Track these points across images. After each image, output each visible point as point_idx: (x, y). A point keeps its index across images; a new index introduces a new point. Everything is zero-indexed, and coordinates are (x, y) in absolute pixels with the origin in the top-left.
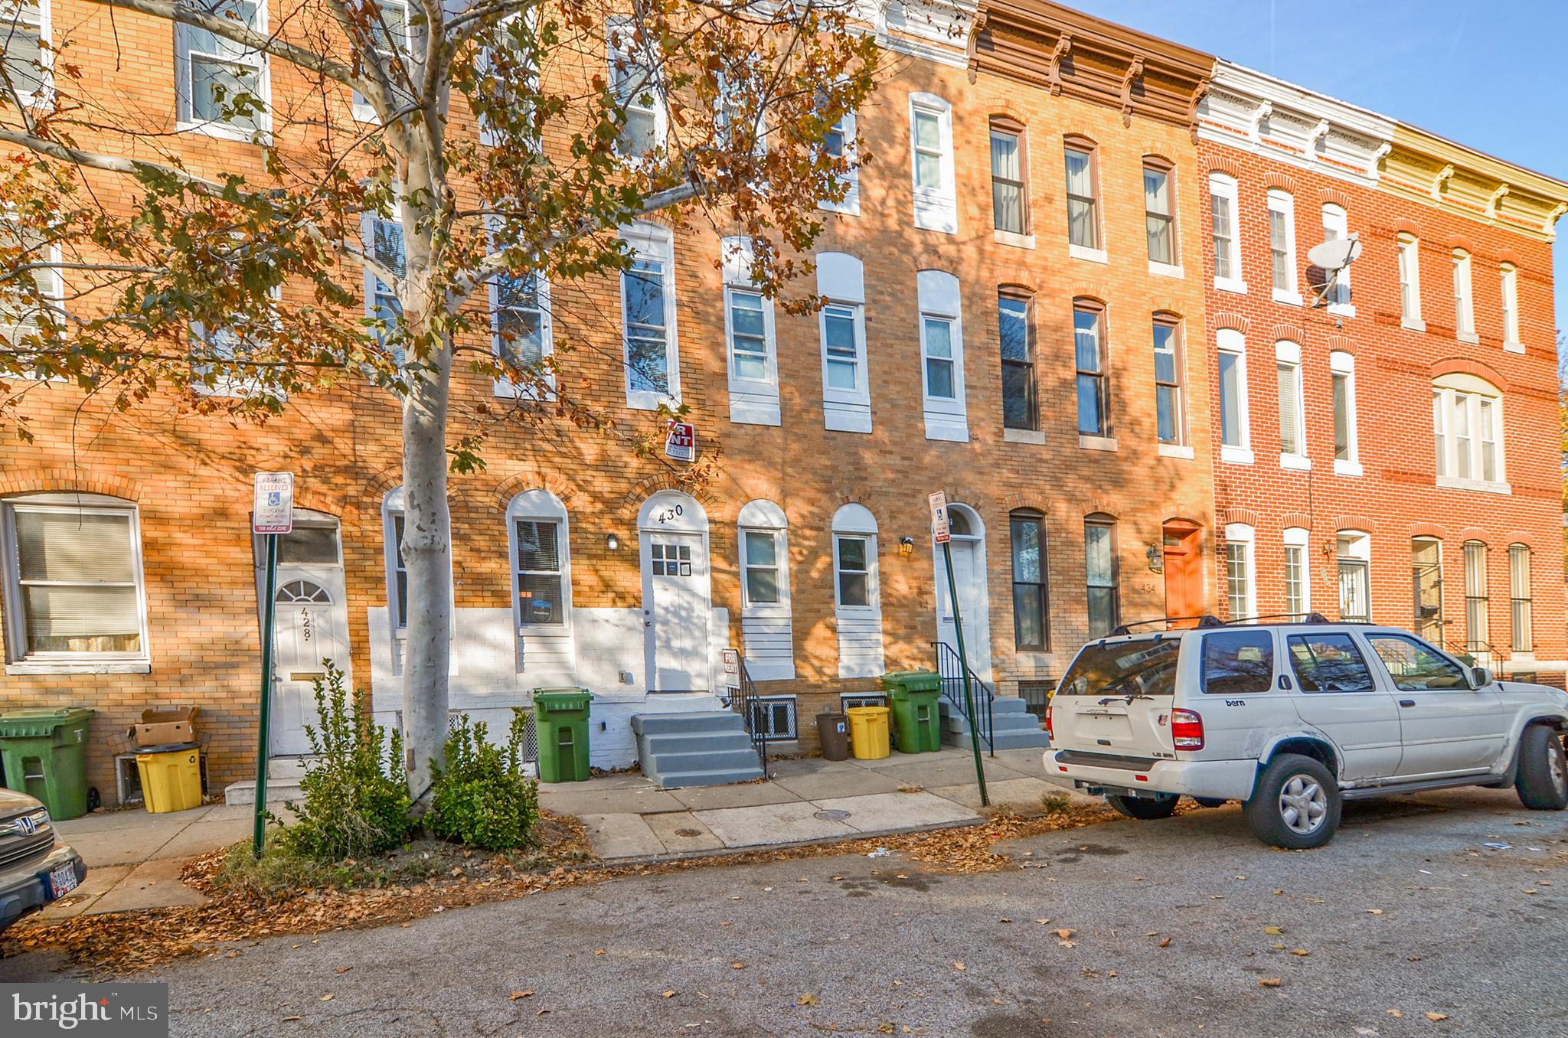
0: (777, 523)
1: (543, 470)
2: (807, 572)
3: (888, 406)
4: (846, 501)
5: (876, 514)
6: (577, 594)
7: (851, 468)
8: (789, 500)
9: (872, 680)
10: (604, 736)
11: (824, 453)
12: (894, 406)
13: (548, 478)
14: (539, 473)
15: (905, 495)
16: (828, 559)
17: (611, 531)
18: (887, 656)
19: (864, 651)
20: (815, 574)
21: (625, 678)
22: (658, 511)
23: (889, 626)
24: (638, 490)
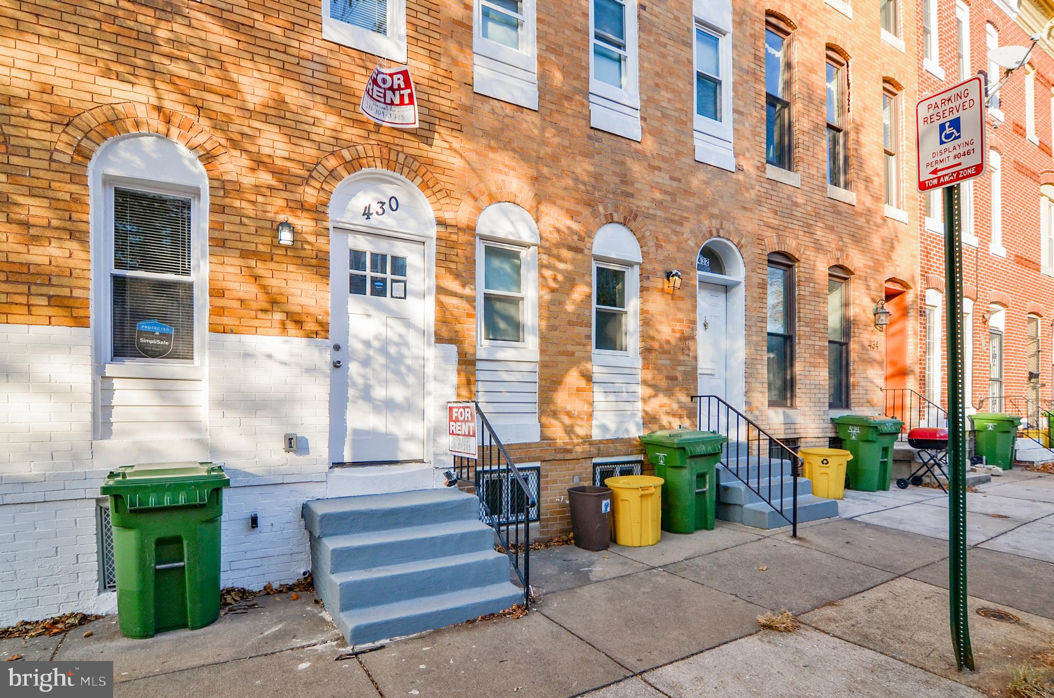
0: (526, 236)
1: (167, 104)
2: (561, 303)
3: (659, 114)
4: (610, 220)
5: (641, 240)
6: (217, 311)
7: (617, 180)
8: (543, 208)
9: (628, 441)
10: (256, 536)
11: (587, 155)
12: (665, 115)
13: (176, 120)
14: (159, 109)
15: (672, 221)
16: (586, 289)
17: (282, 217)
18: (645, 412)
19: (622, 406)
20: (570, 308)
21: (293, 444)
22: (364, 199)
23: (649, 375)
24: (332, 162)
